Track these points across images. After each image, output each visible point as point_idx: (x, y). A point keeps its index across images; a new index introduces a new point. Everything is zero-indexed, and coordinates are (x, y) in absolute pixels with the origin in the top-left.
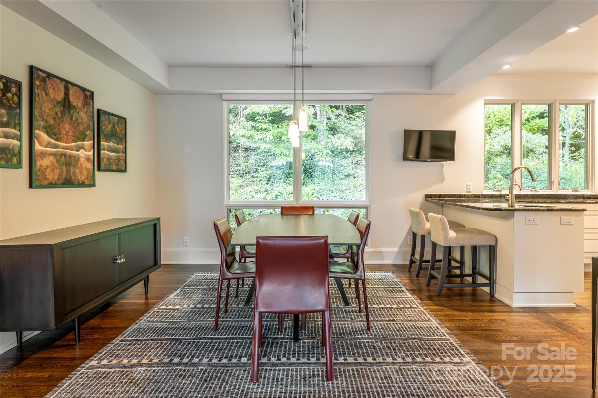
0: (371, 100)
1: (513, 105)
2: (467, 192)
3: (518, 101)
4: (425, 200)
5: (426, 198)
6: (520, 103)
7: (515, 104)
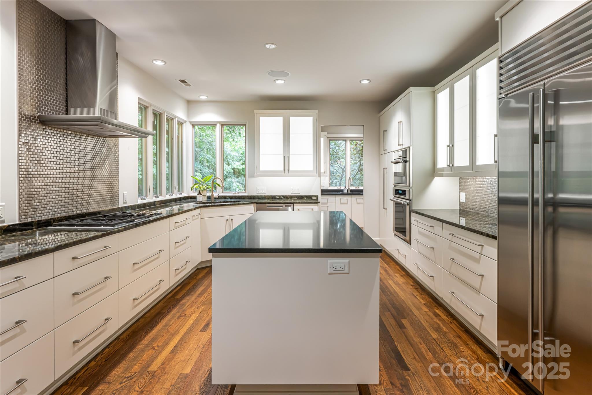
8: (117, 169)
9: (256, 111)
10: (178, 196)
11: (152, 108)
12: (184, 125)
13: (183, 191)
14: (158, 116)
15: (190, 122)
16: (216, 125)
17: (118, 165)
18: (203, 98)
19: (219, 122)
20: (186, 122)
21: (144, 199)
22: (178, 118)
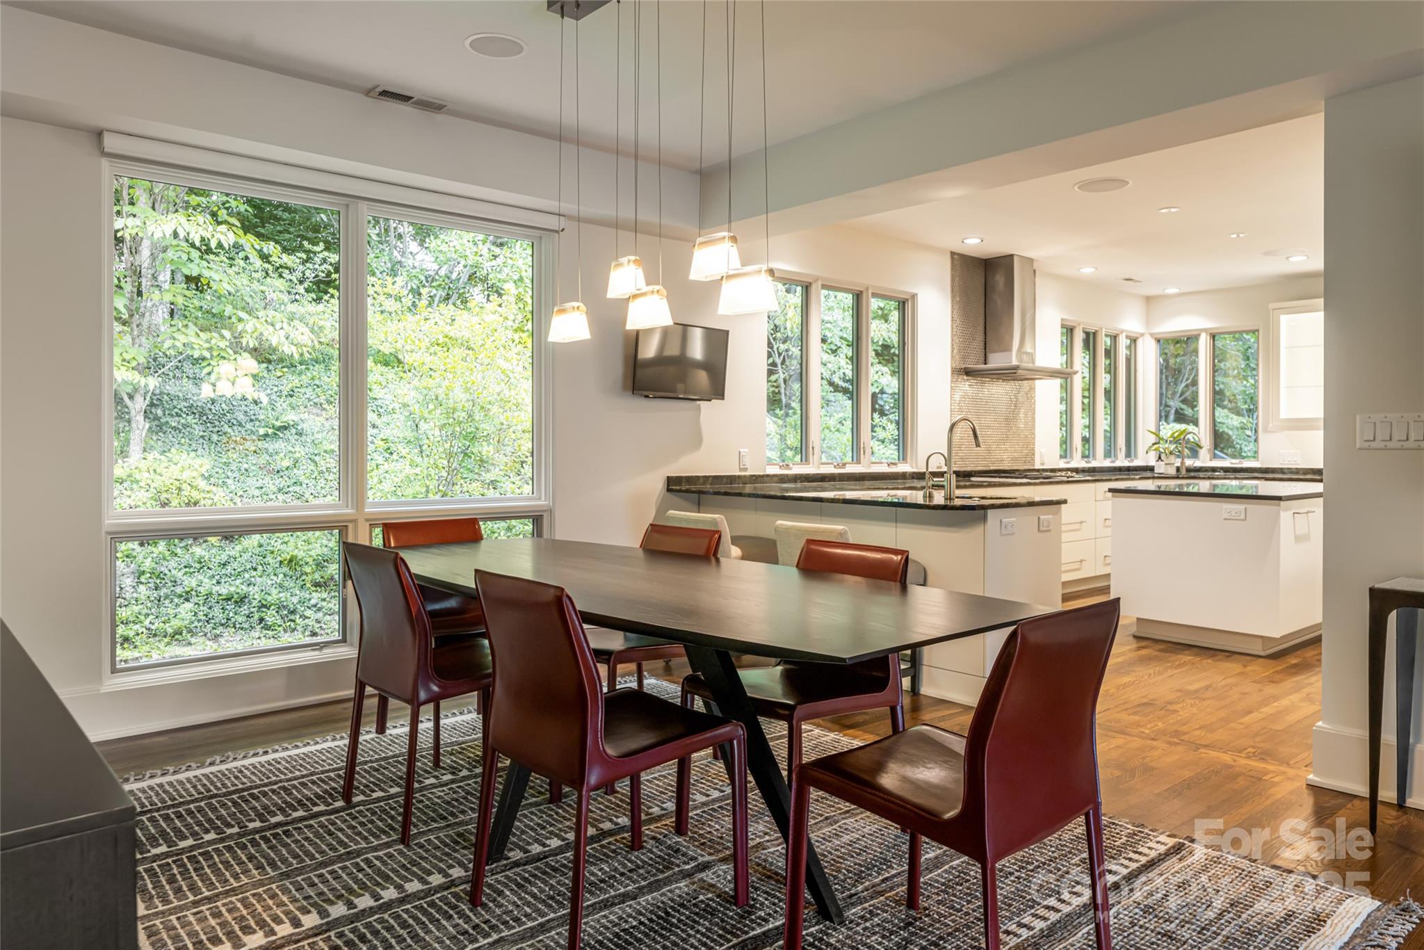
0: (556, 232)
1: (807, 288)
2: (741, 470)
3: (817, 280)
4: (669, 490)
5: (668, 485)
6: (820, 283)
7: (810, 284)
8: (1034, 419)
9: (1272, 306)
10: (1126, 463)
11: (1081, 327)
12: (1139, 342)
13: (1136, 456)
14: (1090, 340)
15: (1152, 335)
16: (1199, 335)
17: (1034, 414)
18: (1172, 291)
19: (1205, 330)
20: (1142, 335)
21: (1068, 463)
22: (1126, 331)
